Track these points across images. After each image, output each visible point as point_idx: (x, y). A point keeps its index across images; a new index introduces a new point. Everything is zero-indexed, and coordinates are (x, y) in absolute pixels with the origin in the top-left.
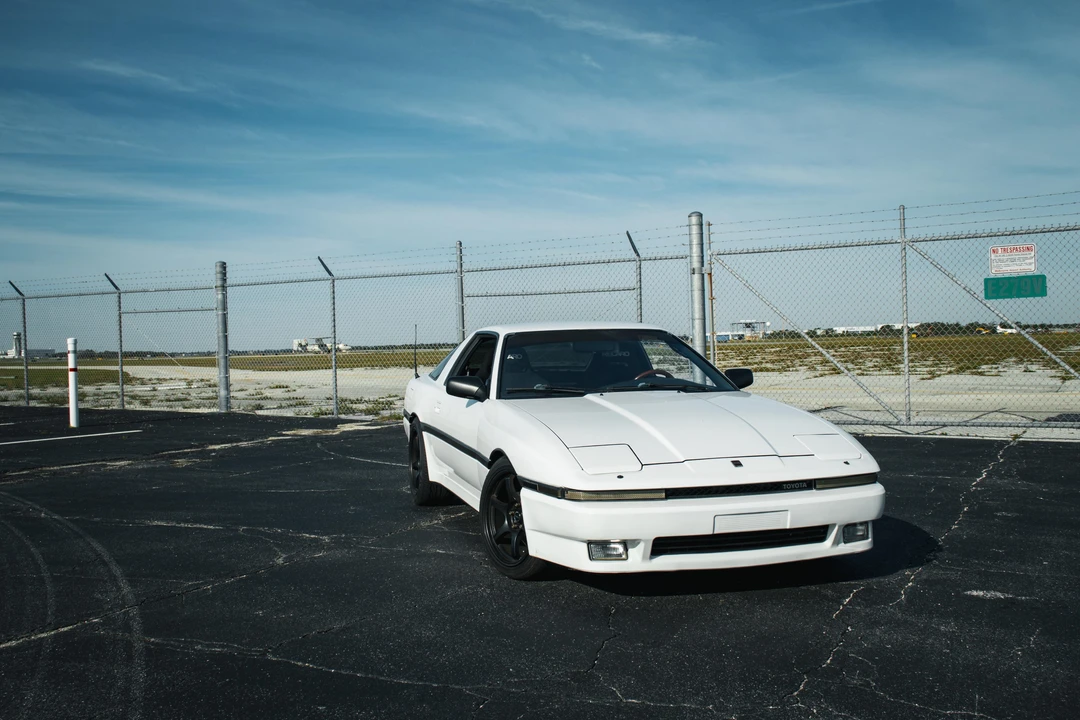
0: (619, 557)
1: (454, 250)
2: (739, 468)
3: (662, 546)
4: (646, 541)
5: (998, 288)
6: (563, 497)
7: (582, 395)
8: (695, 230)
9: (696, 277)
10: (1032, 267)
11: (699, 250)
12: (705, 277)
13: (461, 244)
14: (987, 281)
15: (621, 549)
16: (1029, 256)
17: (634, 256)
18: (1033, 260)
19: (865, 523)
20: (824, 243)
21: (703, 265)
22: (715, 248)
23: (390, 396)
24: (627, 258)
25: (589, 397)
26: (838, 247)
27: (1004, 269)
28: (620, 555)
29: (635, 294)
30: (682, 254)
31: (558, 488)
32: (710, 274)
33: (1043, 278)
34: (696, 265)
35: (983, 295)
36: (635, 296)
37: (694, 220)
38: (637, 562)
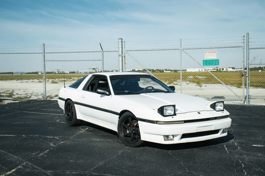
0: (172, 140)
1: (42, 46)
2: (200, 114)
3: (184, 136)
4: (180, 135)
5: (207, 63)
6: (156, 123)
7: (140, 94)
8: (120, 43)
9: (121, 57)
10: (216, 57)
11: (121, 49)
12: (123, 57)
13: (44, 44)
14: (203, 60)
15: (172, 137)
16: (215, 54)
17: (101, 50)
18: (216, 55)
19: (226, 128)
20: (159, 49)
21: (122, 54)
22: (126, 49)
23: (7, 91)
24: (99, 51)
25: (141, 94)
26: (164, 50)
27: (208, 57)
28: (172, 139)
29: (101, 62)
30: (116, 50)
31: (155, 121)
32: (125, 56)
33: (218, 60)
34: (120, 54)
35: (202, 65)
36: (102, 62)
37: (120, 40)
38: (177, 141)
